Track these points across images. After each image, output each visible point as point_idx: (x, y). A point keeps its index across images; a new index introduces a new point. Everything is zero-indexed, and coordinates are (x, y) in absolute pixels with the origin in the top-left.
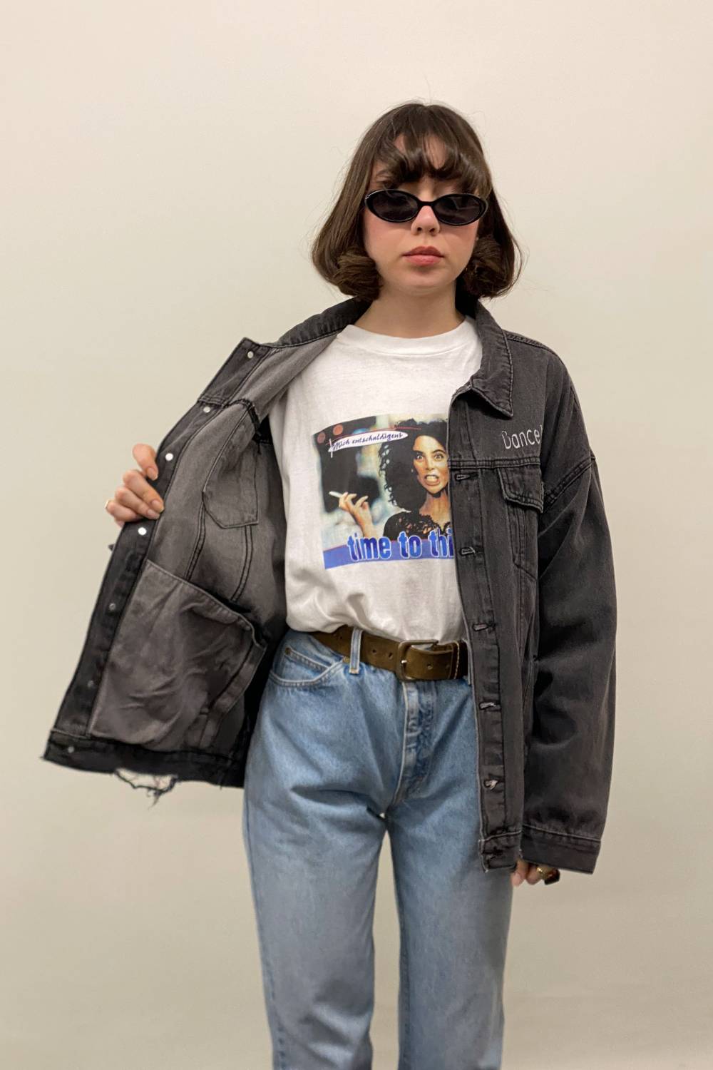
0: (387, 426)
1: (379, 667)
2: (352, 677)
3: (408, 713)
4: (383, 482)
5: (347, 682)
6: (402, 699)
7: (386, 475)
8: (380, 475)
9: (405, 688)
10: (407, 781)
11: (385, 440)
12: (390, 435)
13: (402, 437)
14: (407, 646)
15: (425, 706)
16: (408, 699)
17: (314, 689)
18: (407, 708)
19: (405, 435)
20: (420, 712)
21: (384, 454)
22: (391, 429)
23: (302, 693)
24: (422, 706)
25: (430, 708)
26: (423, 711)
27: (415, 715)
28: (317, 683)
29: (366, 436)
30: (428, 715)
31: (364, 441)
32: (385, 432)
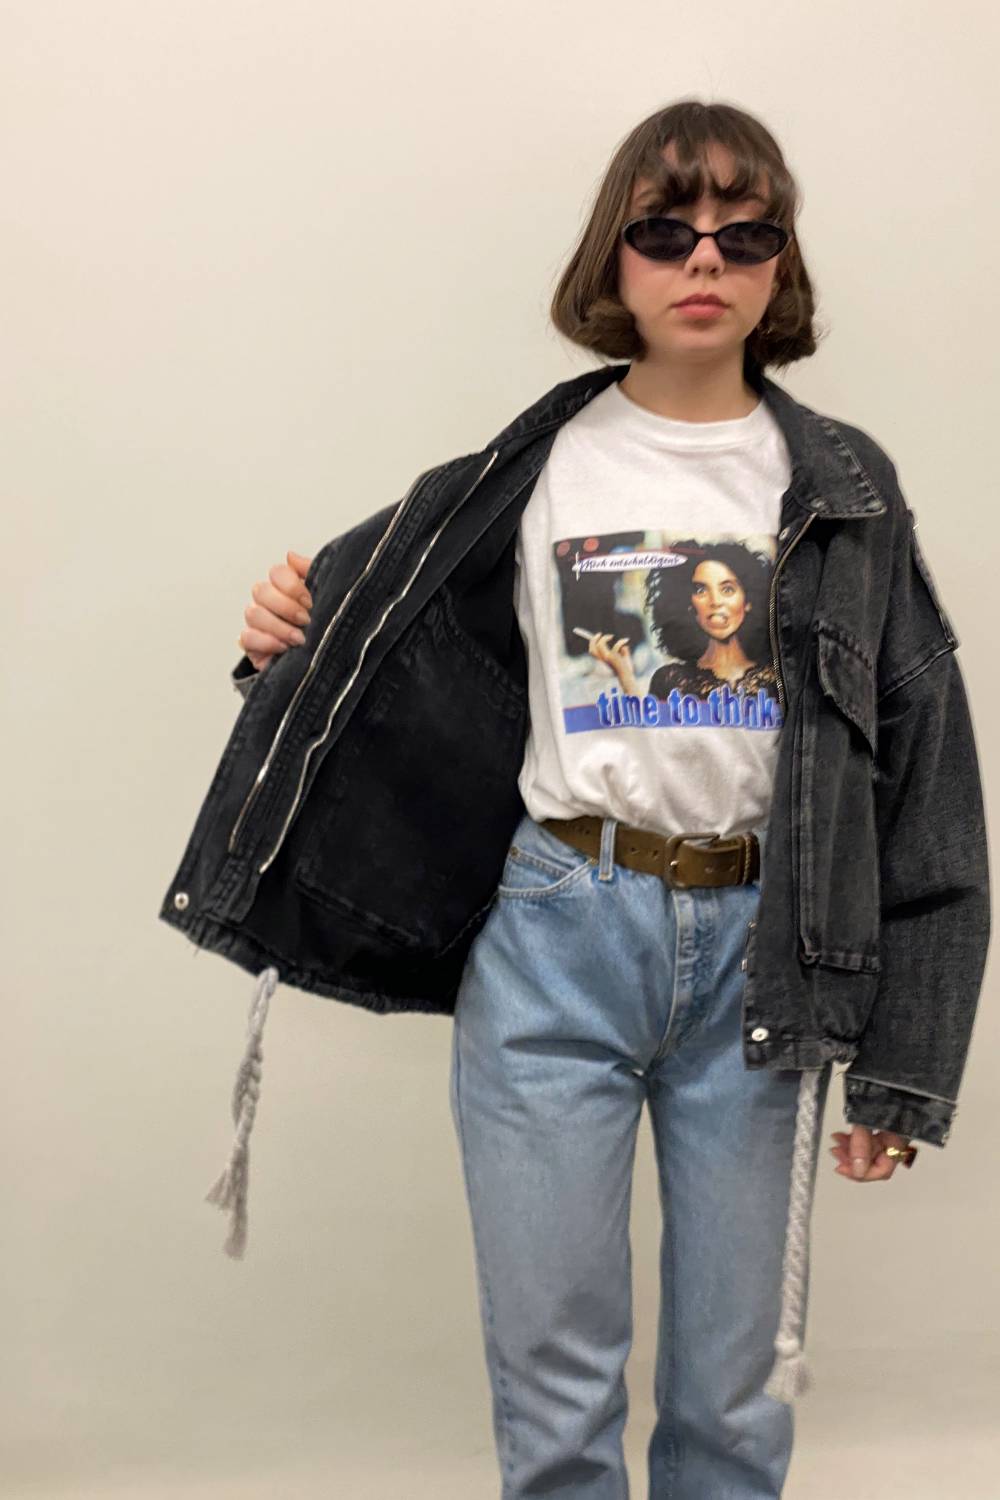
0: (660, 547)
1: (639, 871)
2: (603, 886)
3: (681, 930)
4: (650, 622)
5: (596, 893)
6: (672, 912)
7: (654, 612)
8: (645, 612)
9: (676, 898)
10: (679, 1025)
11: (655, 565)
12: (661, 559)
13: (678, 563)
14: (678, 842)
15: (704, 922)
16: (681, 912)
17: (547, 901)
18: (679, 924)
19: (682, 560)
20: (697, 931)
21: (652, 584)
22: (664, 550)
23: (530, 906)
24: (699, 922)
25: (710, 925)
26: (701, 928)
27: (691, 933)
28: (551, 894)
29: (630, 557)
30: (708, 934)
31: (626, 563)
32: (656, 554)
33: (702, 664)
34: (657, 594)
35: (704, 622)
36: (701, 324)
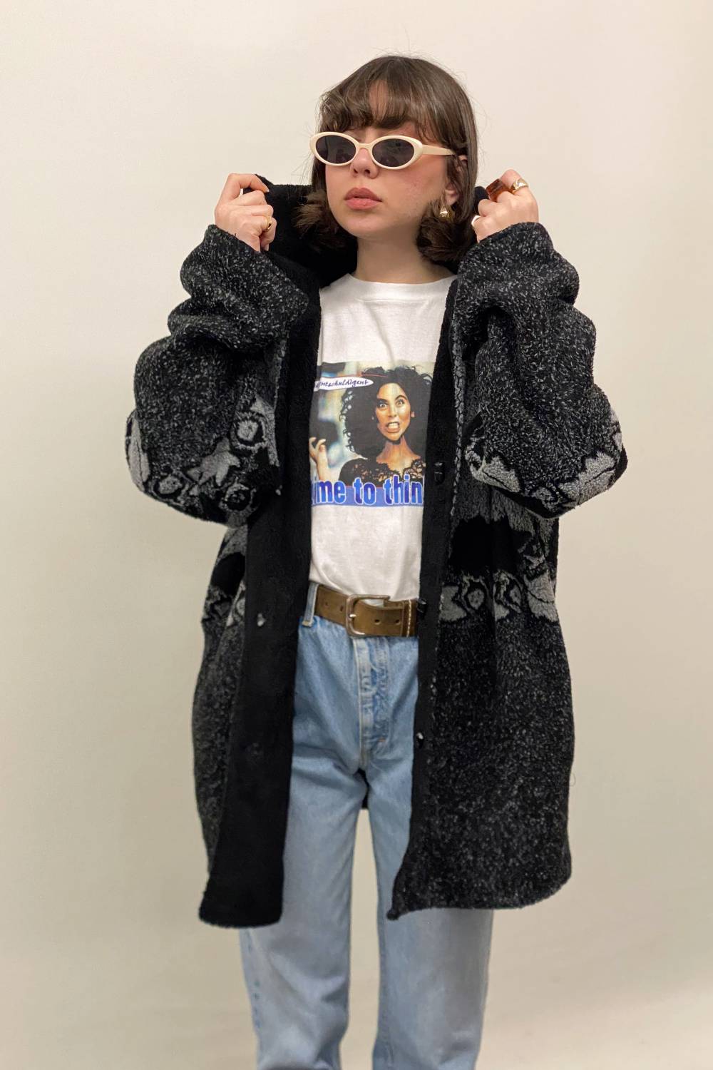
0: (354, 372)
2: (305, 630)
3: (360, 670)
5: (301, 636)
6: (353, 656)
9: (356, 644)
10: (368, 742)
11: (349, 386)
12: (355, 381)
13: (367, 385)
14: (357, 600)
15: (378, 665)
16: (360, 656)
18: (358, 665)
19: (370, 383)
20: (373, 670)
21: (347, 399)
22: (357, 375)
24: (374, 665)
25: (383, 668)
27: (368, 673)
29: (335, 380)
31: (330, 385)
32: (351, 378)
33: (380, 460)
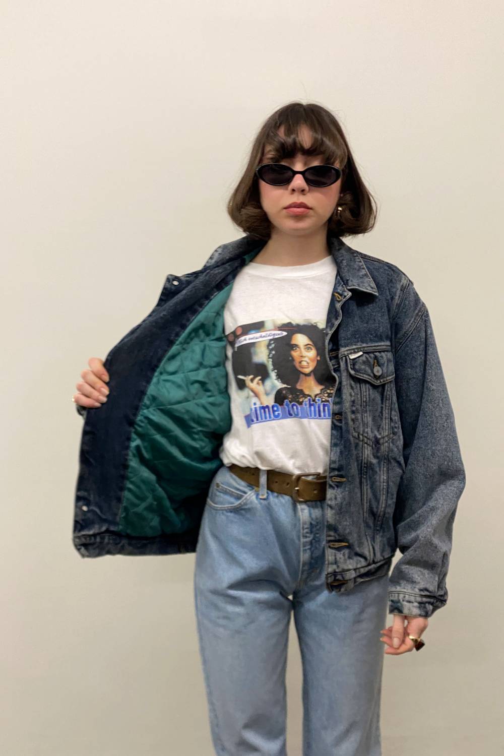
0: (273, 328)
1: (280, 493)
2: (262, 501)
3: (303, 524)
4: (270, 367)
5: (259, 505)
6: (298, 515)
7: (273, 362)
9: (299, 507)
10: (306, 572)
11: (271, 338)
12: (275, 334)
13: (284, 335)
14: (299, 478)
15: (314, 519)
16: (302, 515)
17: (237, 510)
18: (301, 521)
20: (311, 524)
21: (270, 347)
22: (275, 330)
23: (229, 514)
24: (312, 519)
25: (318, 521)
27: (308, 523)
28: (238, 506)
29: (258, 335)
31: (257, 338)
32: (271, 332)
33: (298, 387)
34: (274, 352)
35: (297, 365)
36: (298, 217)
